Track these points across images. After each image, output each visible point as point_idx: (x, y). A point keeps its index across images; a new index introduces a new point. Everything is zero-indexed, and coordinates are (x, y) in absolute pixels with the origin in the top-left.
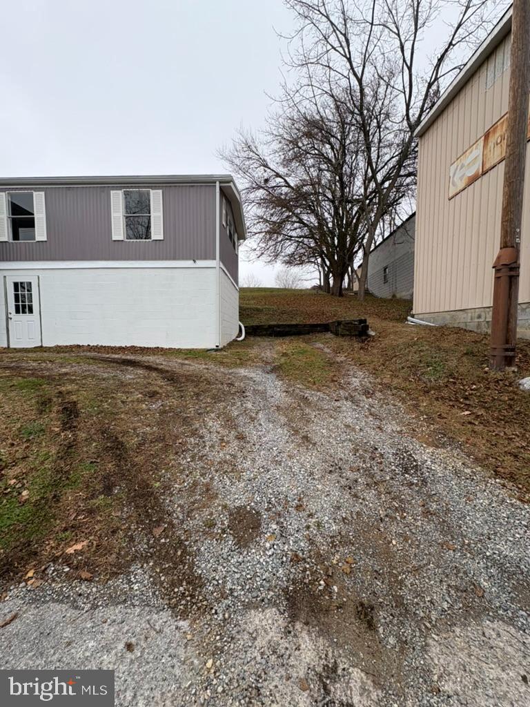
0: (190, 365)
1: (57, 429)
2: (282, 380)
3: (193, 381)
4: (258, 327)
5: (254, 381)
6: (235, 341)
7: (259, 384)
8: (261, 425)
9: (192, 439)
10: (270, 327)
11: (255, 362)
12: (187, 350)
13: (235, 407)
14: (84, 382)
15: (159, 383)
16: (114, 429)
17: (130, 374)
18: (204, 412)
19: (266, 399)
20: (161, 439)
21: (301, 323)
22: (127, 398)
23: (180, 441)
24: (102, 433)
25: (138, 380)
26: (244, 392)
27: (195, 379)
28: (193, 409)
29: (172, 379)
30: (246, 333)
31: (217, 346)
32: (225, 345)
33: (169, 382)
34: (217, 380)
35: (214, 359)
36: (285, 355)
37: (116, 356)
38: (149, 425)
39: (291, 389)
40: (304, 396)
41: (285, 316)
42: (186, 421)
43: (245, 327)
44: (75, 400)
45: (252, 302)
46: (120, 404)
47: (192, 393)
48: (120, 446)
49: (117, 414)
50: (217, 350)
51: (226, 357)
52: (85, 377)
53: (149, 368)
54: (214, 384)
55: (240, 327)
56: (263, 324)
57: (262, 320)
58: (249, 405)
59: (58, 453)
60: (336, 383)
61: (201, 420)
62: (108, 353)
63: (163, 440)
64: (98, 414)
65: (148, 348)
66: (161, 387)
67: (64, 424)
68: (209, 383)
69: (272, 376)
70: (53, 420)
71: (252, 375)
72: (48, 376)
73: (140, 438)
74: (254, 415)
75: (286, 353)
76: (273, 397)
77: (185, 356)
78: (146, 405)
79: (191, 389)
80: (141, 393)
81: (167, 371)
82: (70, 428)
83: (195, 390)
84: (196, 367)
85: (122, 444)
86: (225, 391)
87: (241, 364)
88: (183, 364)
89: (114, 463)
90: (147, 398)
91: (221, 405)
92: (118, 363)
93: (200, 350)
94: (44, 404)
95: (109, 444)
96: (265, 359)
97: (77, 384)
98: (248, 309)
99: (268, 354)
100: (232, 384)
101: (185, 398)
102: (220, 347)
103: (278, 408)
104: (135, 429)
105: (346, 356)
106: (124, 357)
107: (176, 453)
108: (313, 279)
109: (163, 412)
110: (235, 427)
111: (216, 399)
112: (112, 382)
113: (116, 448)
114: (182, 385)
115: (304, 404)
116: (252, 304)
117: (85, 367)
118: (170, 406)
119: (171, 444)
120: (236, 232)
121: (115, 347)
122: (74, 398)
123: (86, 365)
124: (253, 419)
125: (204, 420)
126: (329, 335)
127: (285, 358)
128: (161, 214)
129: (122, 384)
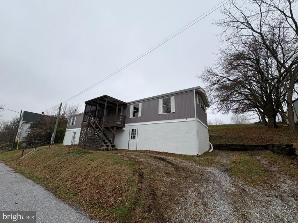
0: (184, 162)
1: (137, 182)
2: (231, 177)
3: (185, 171)
4: (220, 145)
5: (214, 175)
6: (207, 152)
7: (217, 177)
8: (216, 200)
9: (182, 198)
10: (227, 145)
11: (216, 165)
12: (184, 155)
13: (203, 187)
14: (146, 165)
15: (171, 169)
16: (154, 186)
17: (161, 164)
18: (188, 187)
19: (220, 186)
20: (169, 195)
21: (246, 144)
22: (159, 174)
23: (177, 198)
24: (150, 187)
25: (164, 167)
26: (208, 180)
27: (185, 170)
28: (183, 184)
29: (176, 169)
30: (213, 148)
31: (198, 154)
32: (202, 154)
33: (175, 170)
34: (195, 172)
35: (195, 161)
36: (234, 162)
37: (158, 156)
38: (165, 188)
39: (236, 183)
40: (244, 189)
41: (236, 140)
42: (180, 189)
43: (213, 145)
44: (143, 172)
45: (217, 132)
46: (156, 176)
47: (184, 176)
48: (155, 194)
49: (155, 180)
50: (197, 156)
51: (201, 160)
52: (147, 163)
53: (168, 162)
54: (194, 173)
55: (210, 145)
56: (223, 144)
57: (222, 142)
58: (211, 188)
59: (136, 191)
60: (268, 185)
61: (186, 190)
62: (155, 154)
63: (170, 196)
64: (149, 179)
65: (169, 153)
66: (172, 171)
67: (139, 180)
68: (191, 173)
69: (225, 174)
70: (136, 178)
71: (214, 172)
72: (137, 161)
73: (162, 193)
74: (212, 194)
75: (235, 161)
76: (224, 186)
77: (183, 158)
78: (165, 178)
79: (184, 175)
80: (164, 173)
81: (175, 165)
82: (140, 182)
83: (185, 175)
84: (187, 164)
85: (155, 193)
86: (198, 178)
87: (209, 165)
88: (182, 162)
89: (152, 201)
90: (166, 175)
91: (197, 185)
92: (158, 159)
93: (190, 155)
94: (135, 171)
95: (151, 192)
96: (222, 163)
97: (144, 166)
98: (214, 136)
99: (225, 161)
100: (202, 175)
101: (181, 178)
102: (199, 155)
103: (227, 193)
104: (160, 188)
105: (278, 168)
106: (160, 156)
107: (175, 204)
108: (254, 118)
109: (171, 183)
110: (203, 198)
111: (194, 181)
112: (155, 166)
113: (153, 194)
114: (180, 172)
115: (244, 194)
116: (217, 134)
117: (147, 159)
118: (174, 181)
119: (173, 198)
120: (205, 104)
121: (157, 152)
122: (143, 171)
123: (148, 159)
124: (212, 196)
125: (188, 190)
126: (268, 152)
127: (235, 164)
128: (174, 104)
129: (158, 168)
